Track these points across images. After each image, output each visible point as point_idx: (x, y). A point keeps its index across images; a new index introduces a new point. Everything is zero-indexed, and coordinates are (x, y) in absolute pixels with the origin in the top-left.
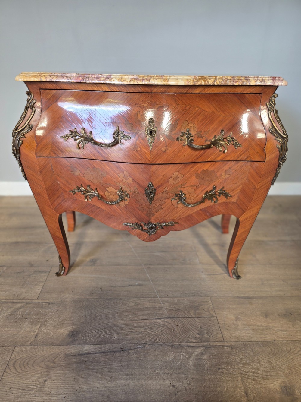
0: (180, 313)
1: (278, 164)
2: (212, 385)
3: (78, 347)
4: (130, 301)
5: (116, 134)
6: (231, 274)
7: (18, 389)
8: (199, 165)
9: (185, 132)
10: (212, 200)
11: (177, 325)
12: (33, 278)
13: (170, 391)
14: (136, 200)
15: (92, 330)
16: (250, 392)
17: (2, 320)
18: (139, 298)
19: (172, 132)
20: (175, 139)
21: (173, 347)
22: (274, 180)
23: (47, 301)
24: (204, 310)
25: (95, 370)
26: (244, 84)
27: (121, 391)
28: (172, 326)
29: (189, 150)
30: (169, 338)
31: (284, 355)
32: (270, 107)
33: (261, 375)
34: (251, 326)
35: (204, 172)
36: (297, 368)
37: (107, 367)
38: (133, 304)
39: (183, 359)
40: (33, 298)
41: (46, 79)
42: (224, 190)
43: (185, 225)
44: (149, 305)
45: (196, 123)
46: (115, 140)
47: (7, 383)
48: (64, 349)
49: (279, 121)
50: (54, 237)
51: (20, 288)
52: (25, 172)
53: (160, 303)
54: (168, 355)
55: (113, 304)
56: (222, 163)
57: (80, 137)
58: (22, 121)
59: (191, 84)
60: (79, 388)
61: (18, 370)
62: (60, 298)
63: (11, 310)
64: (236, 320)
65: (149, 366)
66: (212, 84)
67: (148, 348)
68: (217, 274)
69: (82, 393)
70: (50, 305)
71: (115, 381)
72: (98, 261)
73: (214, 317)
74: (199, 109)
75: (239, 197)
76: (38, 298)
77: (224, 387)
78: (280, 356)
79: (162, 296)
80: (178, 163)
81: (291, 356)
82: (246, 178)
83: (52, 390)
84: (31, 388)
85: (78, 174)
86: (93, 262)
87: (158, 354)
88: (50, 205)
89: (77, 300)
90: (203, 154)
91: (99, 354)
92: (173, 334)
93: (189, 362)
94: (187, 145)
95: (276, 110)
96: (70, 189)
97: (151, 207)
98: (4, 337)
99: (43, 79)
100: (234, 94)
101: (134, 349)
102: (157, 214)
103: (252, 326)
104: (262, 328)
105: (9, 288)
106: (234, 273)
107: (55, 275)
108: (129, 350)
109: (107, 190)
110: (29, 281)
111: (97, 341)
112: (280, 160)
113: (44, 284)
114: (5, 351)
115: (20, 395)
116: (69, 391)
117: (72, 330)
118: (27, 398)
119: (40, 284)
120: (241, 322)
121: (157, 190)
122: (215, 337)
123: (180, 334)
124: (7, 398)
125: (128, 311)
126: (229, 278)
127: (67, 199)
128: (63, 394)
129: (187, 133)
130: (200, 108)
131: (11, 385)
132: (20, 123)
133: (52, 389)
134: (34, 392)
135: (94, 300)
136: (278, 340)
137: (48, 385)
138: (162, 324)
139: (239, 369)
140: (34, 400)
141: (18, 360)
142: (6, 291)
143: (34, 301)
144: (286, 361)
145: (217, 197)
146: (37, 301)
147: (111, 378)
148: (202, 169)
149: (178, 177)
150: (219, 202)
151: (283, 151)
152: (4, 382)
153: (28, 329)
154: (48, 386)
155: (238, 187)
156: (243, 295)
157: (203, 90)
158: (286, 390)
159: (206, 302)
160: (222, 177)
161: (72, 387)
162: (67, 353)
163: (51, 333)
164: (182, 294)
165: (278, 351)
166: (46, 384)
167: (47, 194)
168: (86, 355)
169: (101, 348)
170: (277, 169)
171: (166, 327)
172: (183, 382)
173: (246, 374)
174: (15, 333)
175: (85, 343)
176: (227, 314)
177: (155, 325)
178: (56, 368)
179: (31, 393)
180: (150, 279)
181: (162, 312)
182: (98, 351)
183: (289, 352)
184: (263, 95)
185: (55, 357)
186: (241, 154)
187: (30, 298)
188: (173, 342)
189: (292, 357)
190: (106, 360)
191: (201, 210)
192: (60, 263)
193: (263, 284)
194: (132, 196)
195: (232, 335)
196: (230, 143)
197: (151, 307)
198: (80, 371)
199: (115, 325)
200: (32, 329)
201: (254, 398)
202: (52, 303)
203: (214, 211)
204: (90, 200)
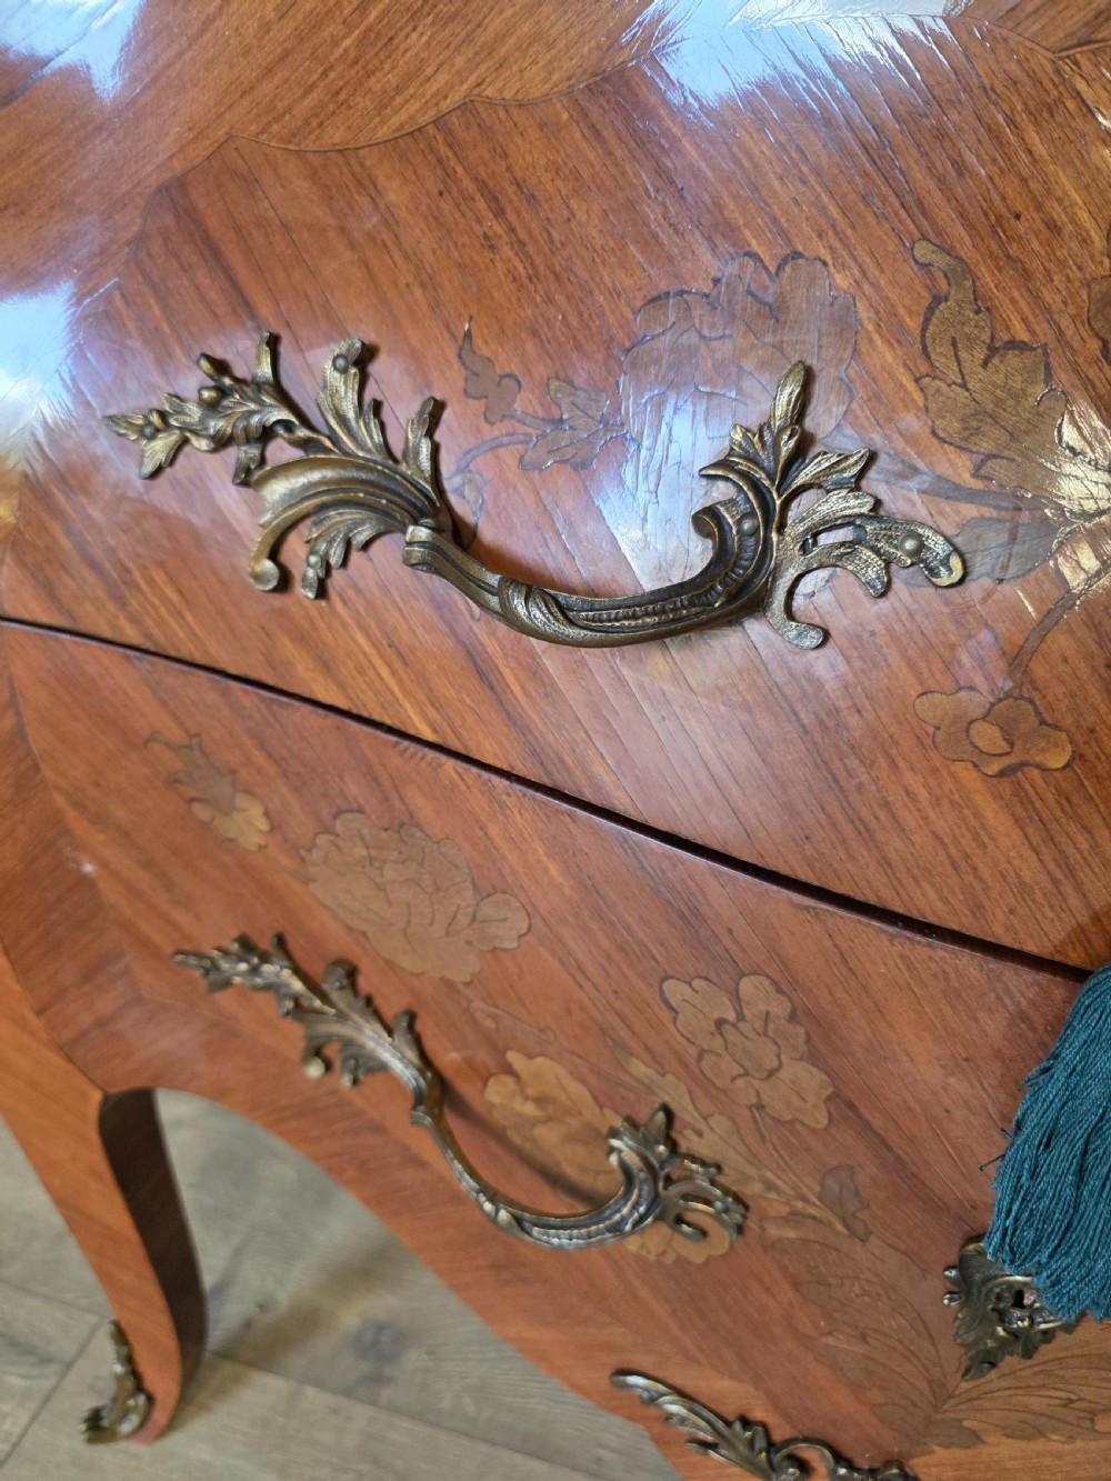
46: (722, 556)
57: (297, 454)
72: (413, 1359)
85: (251, 840)
88: (30, 1014)
96: (185, 937)
102: (1004, 1448)
109: (514, 1075)
127: (164, 1007)
192: (120, 1362)
194: (773, 1231)
204: (346, 1081)
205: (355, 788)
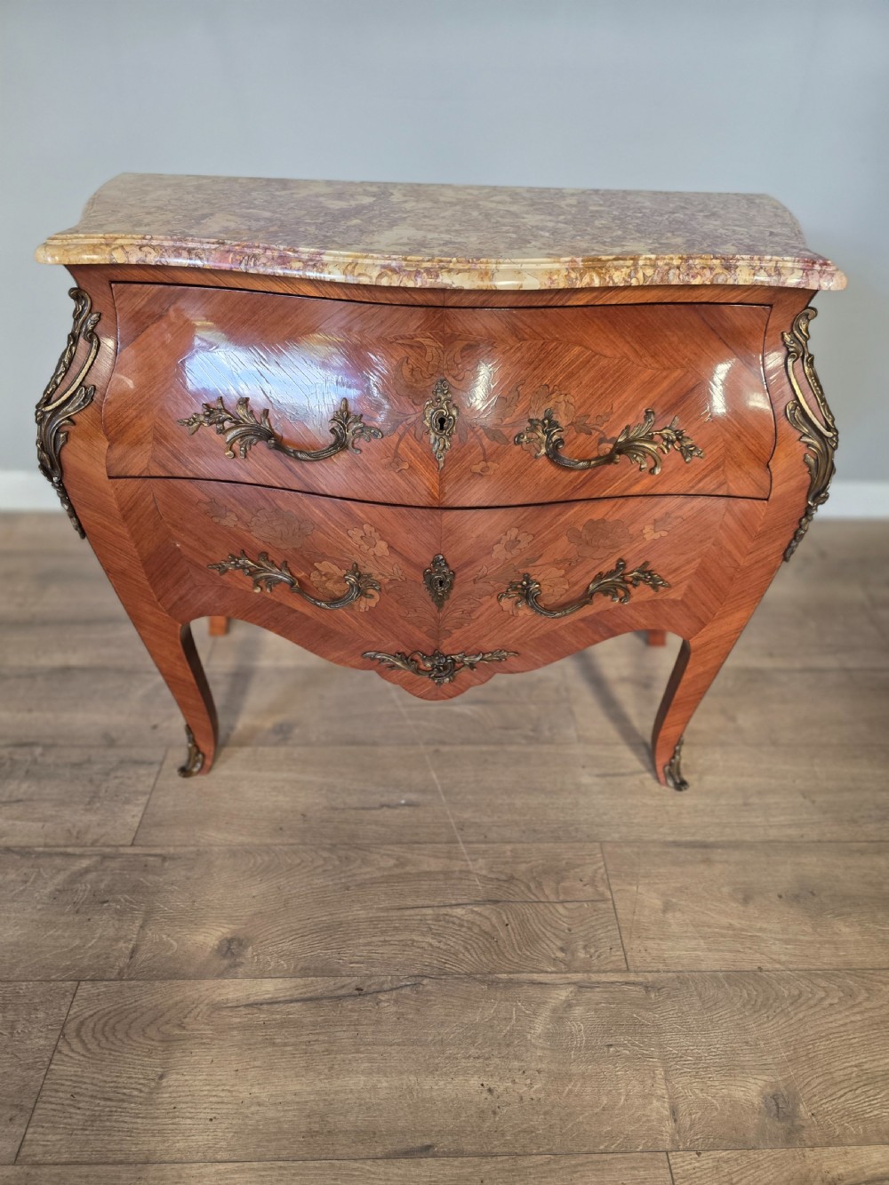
0: (516, 889)
1: (804, 506)
2: (589, 1090)
3: (244, 984)
4: (382, 852)
5: (340, 423)
6: (661, 776)
7: (92, 1096)
8: (577, 508)
9: (541, 419)
10: (613, 597)
11: (507, 925)
12: (117, 781)
13: (481, 1105)
14: (398, 598)
15: (282, 937)
16: (683, 1108)
17: (39, 907)
18: (407, 843)
19: (502, 421)
20: (511, 440)
21: (493, 984)
22: (790, 549)
23: (158, 851)
24: (581, 881)
25: (289, 1048)
26: (720, 281)
27: (355, 1103)
28: (493, 926)
29: (551, 470)
30: (484, 959)
31: (782, 1011)
32: (792, 347)
33: (716, 1065)
34: (703, 926)
35: (593, 526)
36: (811, 1047)
37: (321, 1038)
38: (392, 862)
39: (518, 1020)
40: (121, 843)
41: (128, 257)
42: (649, 568)
43: (537, 657)
44: (434, 865)
45: (573, 392)
46: (338, 438)
47: (63, 1082)
48: (207, 990)
49: (815, 387)
50: (172, 681)
51: (83, 812)
52: (80, 517)
53: (462, 860)
54: (478, 1007)
55: (337, 863)
56: (645, 500)
57: (233, 425)
58: (63, 377)
59: (562, 286)
60: (249, 1096)
61: (89, 1046)
62: (192, 842)
63: (61, 877)
64: (665, 911)
65: (430, 1038)
66: (622, 285)
67: (429, 987)
68: (623, 775)
69: (258, 1108)
70: (167, 864)
71: (341, 1076)
72: (297, 731)
73: (607, 900)
74: (583, 352)
75: (690, 588)
76: (135, 843)
77: (620, 1094)
78: (769, 1013)
79: (470, 839)
80: (519, 503)
81: (800, 1012)
82: (712, 540)
83: (178, 1099)
84: (124, 1094)
85: (231, 524)
86: (283, 733)
87: (453, 1006)
88: (156, 600)
89: (240, 848)
90: (592, 478)
91: (299, 1004)
92: (496, 948)
93: (534, 1028)
94: (547, 455)
95: (810, 355)
96: (211, 560)
97: (441, 615)
98: (48, 956)
99: (119, 258)
100: (689, 306)
101: (392, 990)
102: (457, 633)
103: (706, 928)
104: (730, 932)
105: (54, 813)
106: (670, 774)
107: (175, 772)
108: (378, 992)
109: (317, 569)
110: (106, 791)
111: (295, 968)
112: (811, 499)
113: (149, 801)
114: (55, 995)
115: (97, 1113)
116: (222, 1103)
117: (229, 936)
118: (116, 1121)
119: (138, 800)
120: (678, 915)
121: (458, 575)
122: (606, 958)
123: (515, 950)
124: (65, 1121)
125: (375, 883)
126: (657, 785)
127: (204, 586)
128: (208, 1111)
129: (546, 421)
130: (586, 348)
131: (75, 1087)
132: (55, 383)
133: (180, 1097)
134: (133, 1105)
135: (286, 848)
136: (769, 966)
137: (170, 1086)
138: (468, 921)
139: (660, 1046)
140: (135, 1126)
141: (89, 1020)
142: (45, 821)
143: (122, 850)
144: (784, 1025)
145: (630, 586)
146: (130, 850)
147: (331, 1068)
148: (587, 519)
149: (519, 541)
150: (634, 599)
151: (822, 473)
152: (54, 1077)
153: (111, 932)
154: (170, 1089)
155: (688, 562)
156: (689, 838)
157: (596, 297)
158: (777, 1105)
159: (588, 857)
160: (645, 536)
161: (229, 1091)
162: (218, 999)
163: (172, 945)
164: (524, 832)
165: (768, 999)
166: (164, 1084)
167: (147, 573)
168: (265, 1007)
169: (305, 986)
170: (800, 520)
171: (476, 930)
172: (514, 1082)
173: (679, 1059)
174: (77, 942)
175: (263, 975)
176: (641, 894)
177: (448, 922)
178: (189, 1040)
179: (125, 1108)
180: (439, 787)
181: (469, 885)
182: (296, 994)
183: (796, 1001)
184: (774, 309)
185: (186, 1011)
186: (700, 476)
187: (113, 843)
188: (495, 973)
189: (801, 1015)
190: (319, 1019)
191: (583, 620)
192: (190, 742)
193: (745, 804)
194: (388, 588)
195: (649, 953)
196: (670, 446)
197: (441, 872)
198: (250, 1049)
199: (341, 923)
200: (122, 933)
201: (692, 1125)
202: (172, 858)
203: (618, 621)
204: (268, 590)
205: (262, 503)
